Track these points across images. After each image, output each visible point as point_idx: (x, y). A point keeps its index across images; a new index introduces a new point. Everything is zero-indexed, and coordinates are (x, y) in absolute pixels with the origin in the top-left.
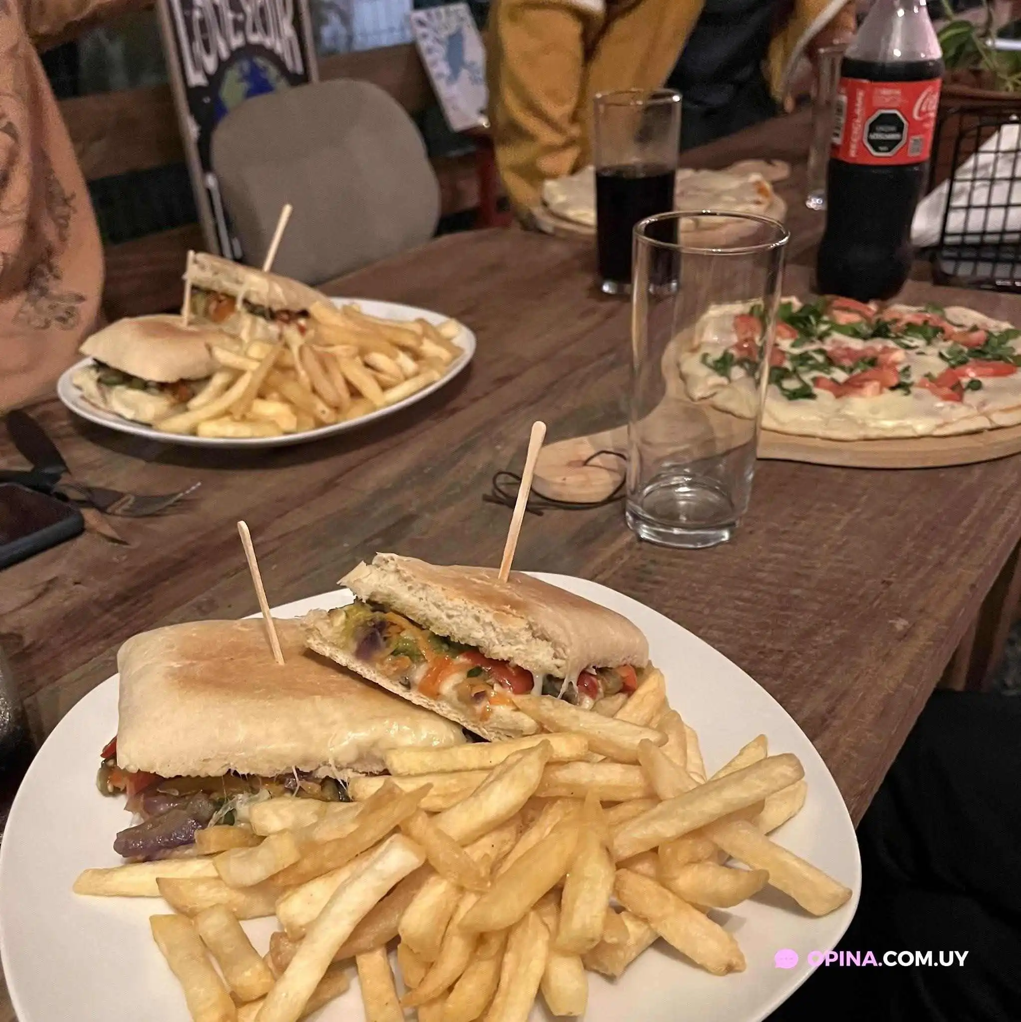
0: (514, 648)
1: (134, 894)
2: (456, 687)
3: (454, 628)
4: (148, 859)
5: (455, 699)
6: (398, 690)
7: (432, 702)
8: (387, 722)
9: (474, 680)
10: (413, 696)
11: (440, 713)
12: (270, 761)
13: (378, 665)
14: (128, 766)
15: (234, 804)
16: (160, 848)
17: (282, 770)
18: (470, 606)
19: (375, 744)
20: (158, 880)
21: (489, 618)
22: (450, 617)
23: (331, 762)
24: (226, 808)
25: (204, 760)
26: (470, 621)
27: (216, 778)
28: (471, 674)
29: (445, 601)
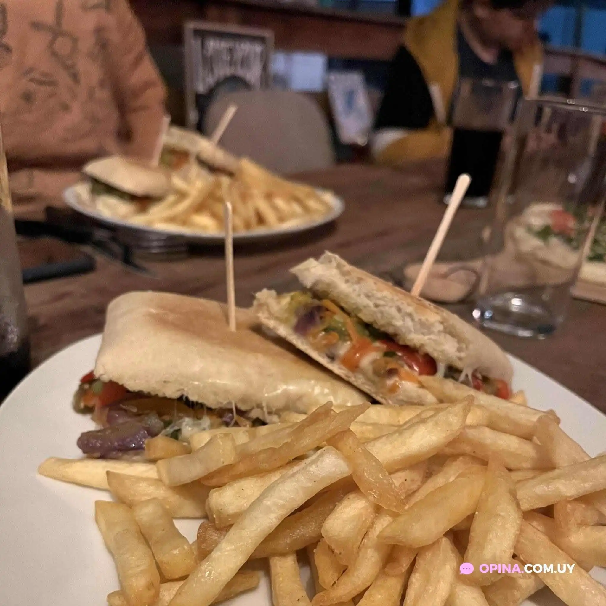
0: (426, 337)
1: (86, 484)
2: (374, 362)
3: (379, 315)
4: (103, 457)
5: (370, 373)
6: (323, 361)
7: (350, 374)
8: (313, 382)
9: (388, 359)
10: (335, 368)
11: (355, 384)
12: (215, 394)
13: (311, 339)
14: (102, 375)
15: (181, 424)
16: (115, 449)
17: (224, 403)
18: (396, 298)
19: (300, 398)
20: (108, 473)
21: (410, 309)
22: (377, 306)
23: (264, 405)
24: (173, 427)
25: (165, 382)
26: (393, 311)
27: (171, 400)
28: (387, 354)
29: (375, 292)
